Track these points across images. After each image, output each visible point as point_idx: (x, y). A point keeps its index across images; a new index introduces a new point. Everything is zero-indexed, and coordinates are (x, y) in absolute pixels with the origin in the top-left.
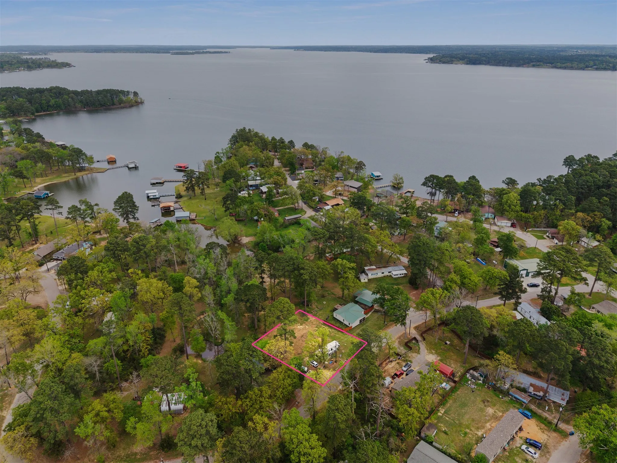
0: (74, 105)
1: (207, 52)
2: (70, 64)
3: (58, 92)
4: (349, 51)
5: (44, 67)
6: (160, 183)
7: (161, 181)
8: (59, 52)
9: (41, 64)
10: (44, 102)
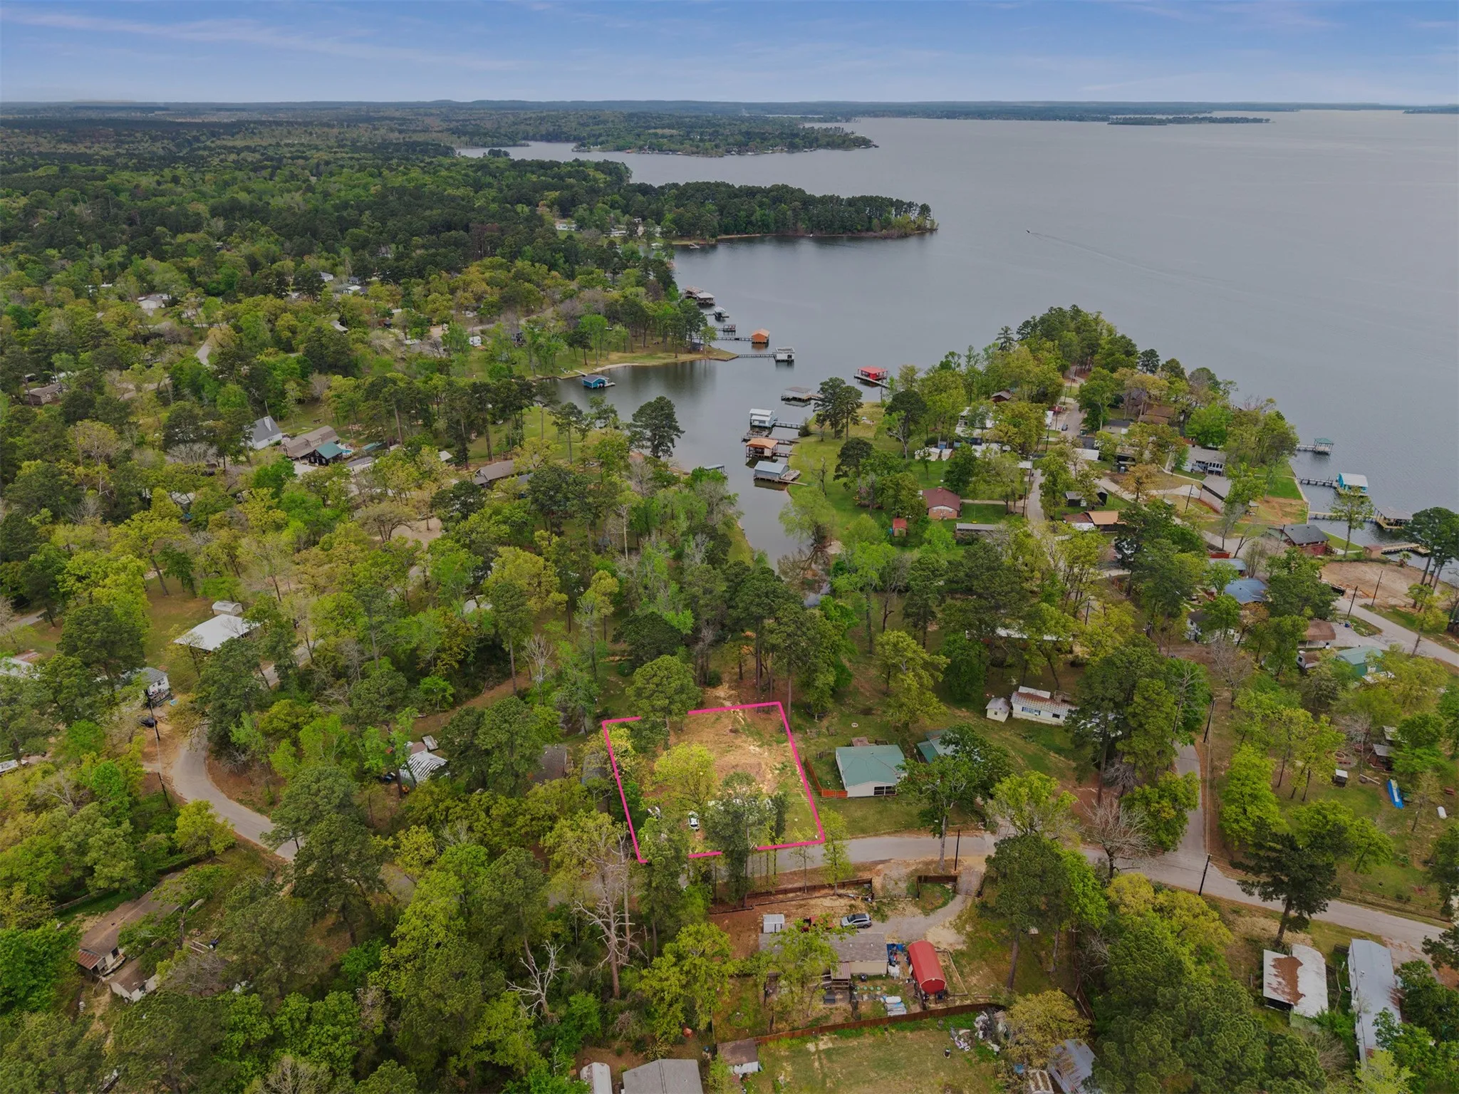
0: (795, 224)
1: (1203, 120)
2: (870, 141)
3: (780, 195)
5: (819, 146)
6: (800, 400)
7: (804, 396)
8: (876, 116)
9: (817, 139)
10: (743, 213)
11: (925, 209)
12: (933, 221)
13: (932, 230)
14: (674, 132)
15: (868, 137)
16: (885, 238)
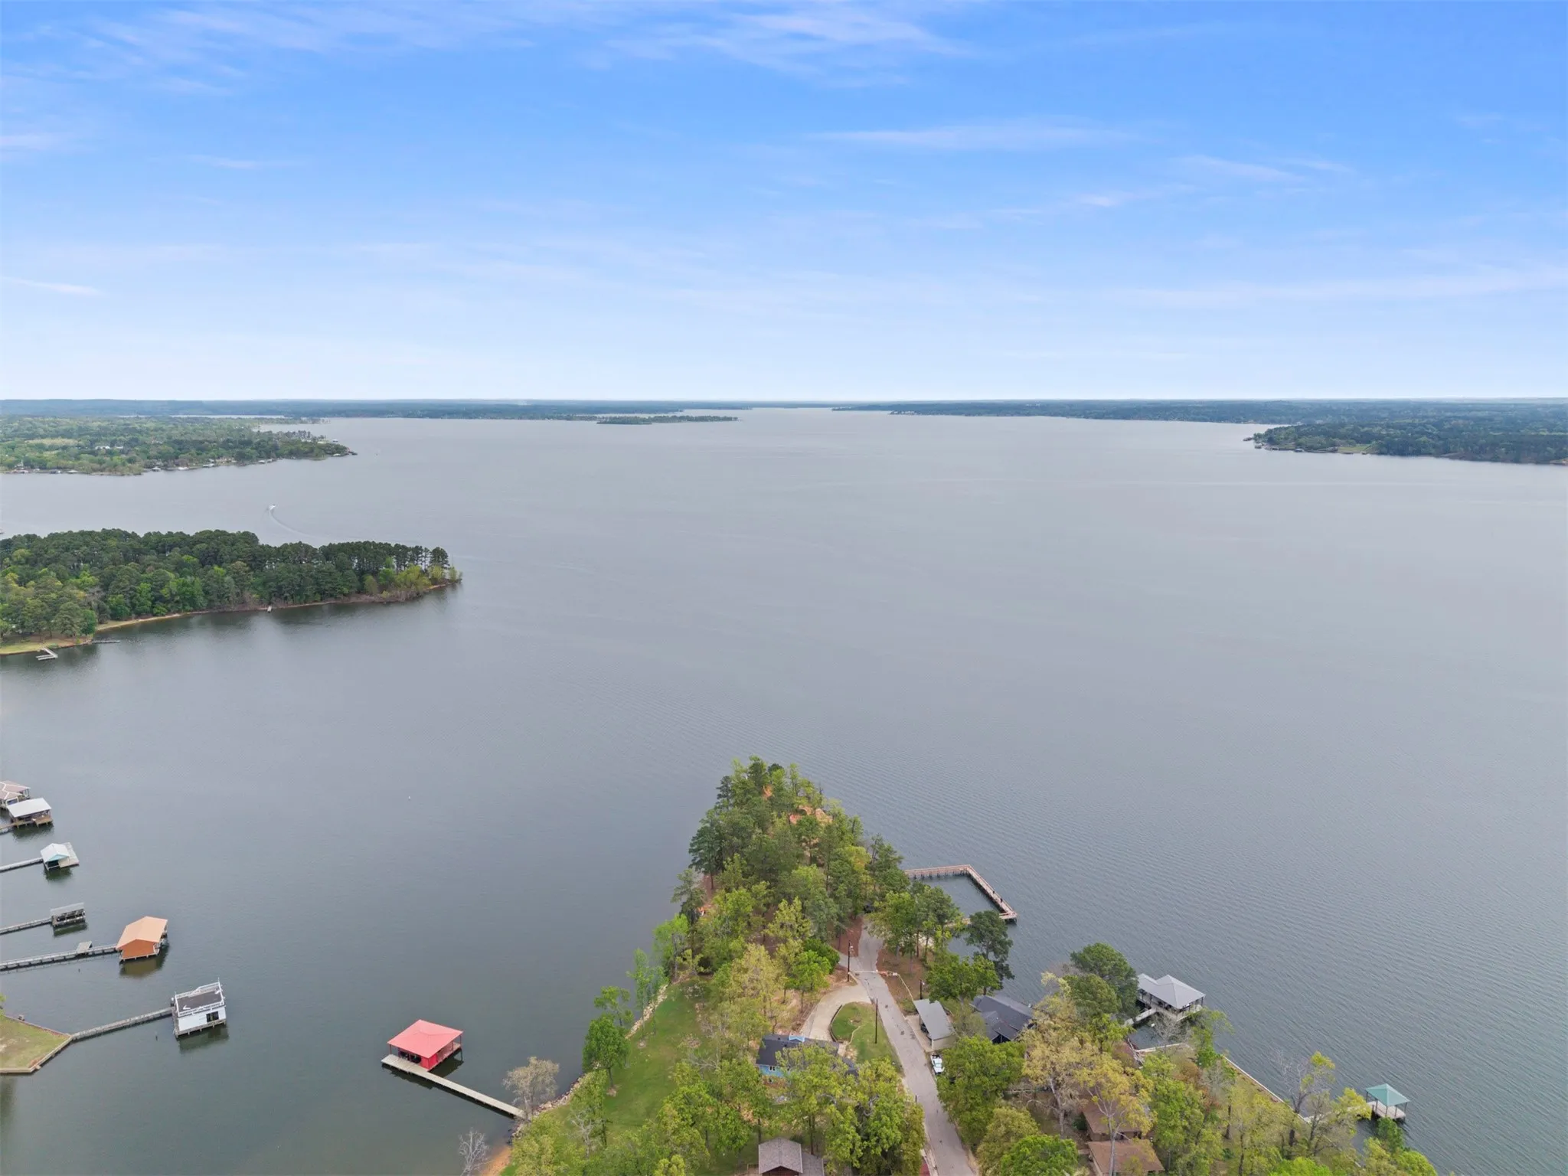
0: (239, 594)
1: (682, 419)
2: (345, 448)
4: (1028, 415)
5: (280, 456)
9: (275, 448)
10: (145, 586)
11: (439, 555)
12: (452, 569)
13: (454, 583)
14: (71, 442)
15: (341, 444)
16: (388, 603)
